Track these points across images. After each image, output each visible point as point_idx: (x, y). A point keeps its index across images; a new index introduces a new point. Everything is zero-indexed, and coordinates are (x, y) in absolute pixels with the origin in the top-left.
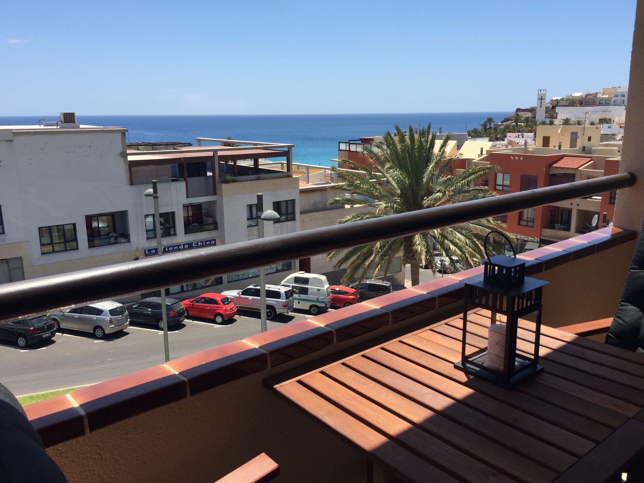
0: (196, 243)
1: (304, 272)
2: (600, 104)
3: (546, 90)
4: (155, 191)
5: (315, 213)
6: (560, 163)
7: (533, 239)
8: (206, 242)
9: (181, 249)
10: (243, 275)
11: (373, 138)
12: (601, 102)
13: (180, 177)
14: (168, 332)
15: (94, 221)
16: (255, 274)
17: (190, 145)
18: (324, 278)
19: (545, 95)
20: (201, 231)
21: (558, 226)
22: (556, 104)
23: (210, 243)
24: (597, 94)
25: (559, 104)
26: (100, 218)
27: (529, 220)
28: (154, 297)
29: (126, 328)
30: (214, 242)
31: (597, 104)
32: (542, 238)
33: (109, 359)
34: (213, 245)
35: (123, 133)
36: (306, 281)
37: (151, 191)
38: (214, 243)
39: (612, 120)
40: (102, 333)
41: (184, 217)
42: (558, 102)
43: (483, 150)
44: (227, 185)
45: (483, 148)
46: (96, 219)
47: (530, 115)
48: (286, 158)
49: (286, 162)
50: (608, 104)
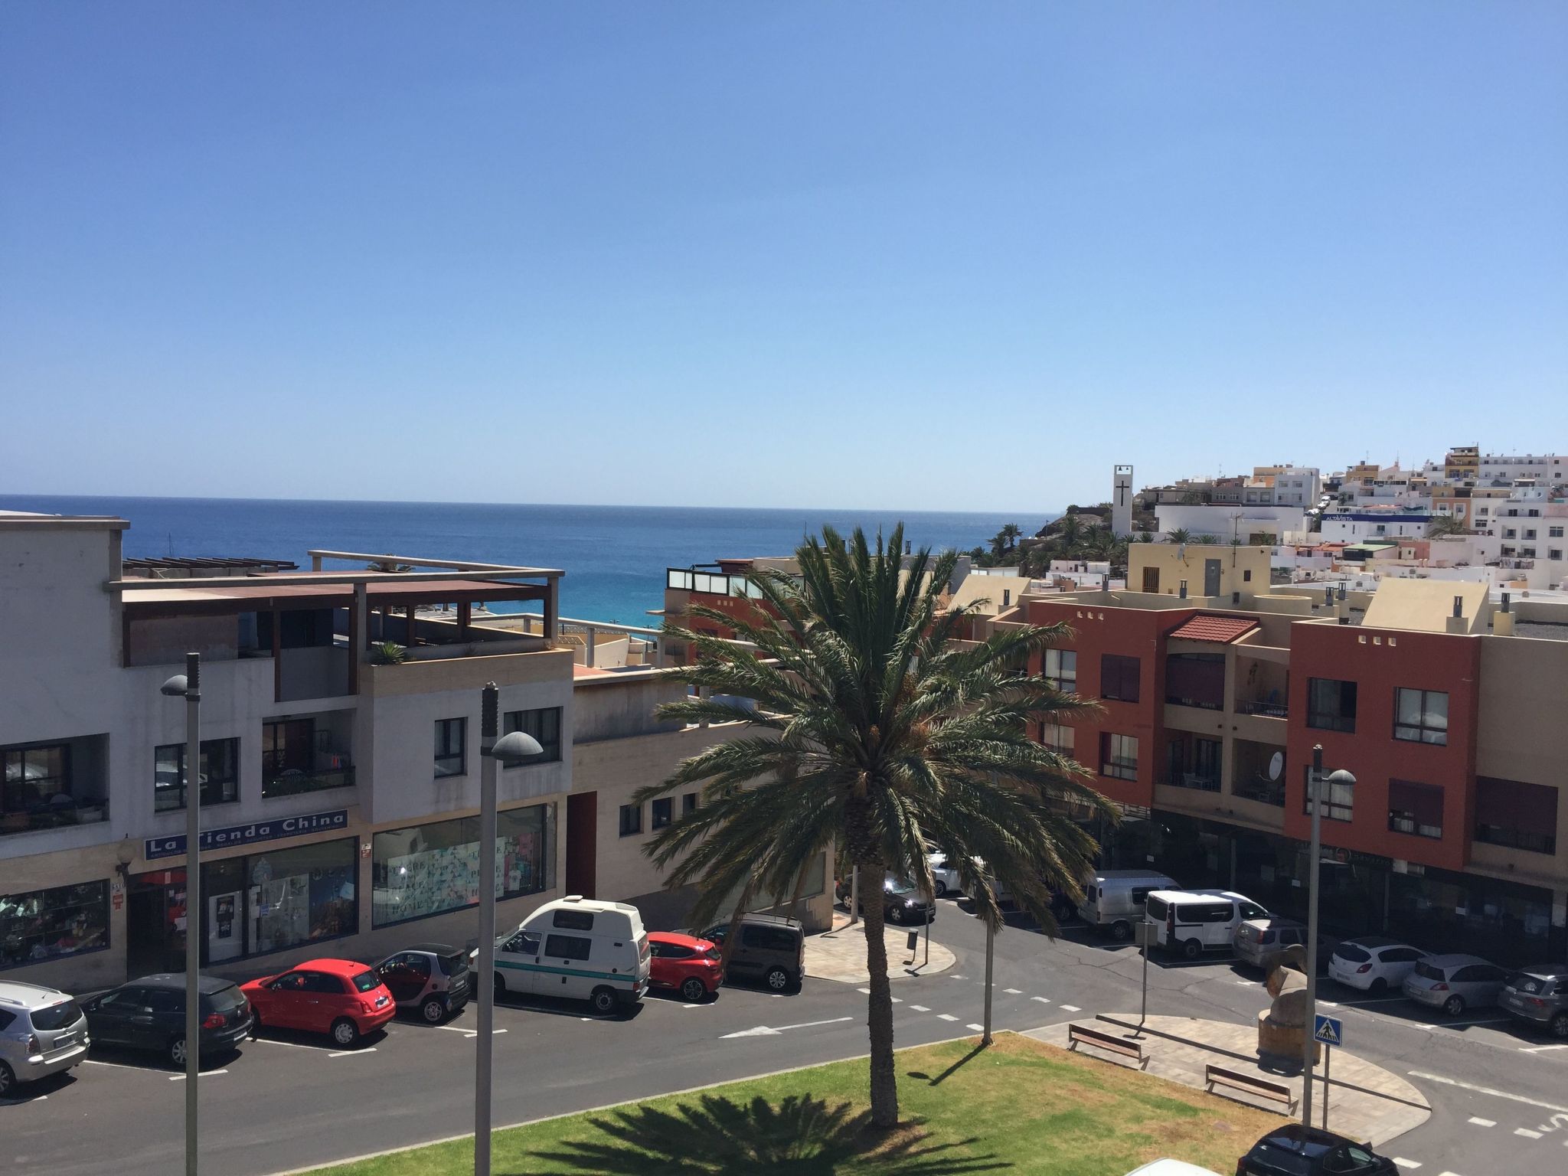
0: (293, 821)
1: (580, 897)
2: (1250, 503)
3: (1132, 466)
4: (193, 682)
5: (611, 744)
6: (1188, 629)
7: (1135, 809)
8: (319, 817)
9: (250, 838)
10: (417, 907)
11: (752, 562)
12: (1253, 497)
13: (261, 648)
14: (199, 1075)
15: (13, 762)
16: (449, 904)
17: (291, 567)
18: (633, 913)
19: (1130, 477)
20: (308, 790)
21: (1190, 777)
22: (1152, 500)
23: (332, 820)
24: (1241, 479)
25: (1160, 500)
26: (29, 754)
27: (1124, 763)
28: (164, 975)
29: (77, 1065)
30: (341, 817)
31: (1244, 502)
32: (1156, 807)
33: (20, 1159)
34: (337, 826)
35: (116, 532)
36: (585, 919)
37: (182, 679)
38: (341, 820)
39: (1278, 538)
40: (5, 1079)
41: (264, 752)
42: (1158, 495)
43: (1010, 596)
44: (387, 667)
45: (1008, 591)
46: (19, 758)
47: (1098, 521)
48: (540, 603)
49: (542, 616)
50: (1267, 503)
